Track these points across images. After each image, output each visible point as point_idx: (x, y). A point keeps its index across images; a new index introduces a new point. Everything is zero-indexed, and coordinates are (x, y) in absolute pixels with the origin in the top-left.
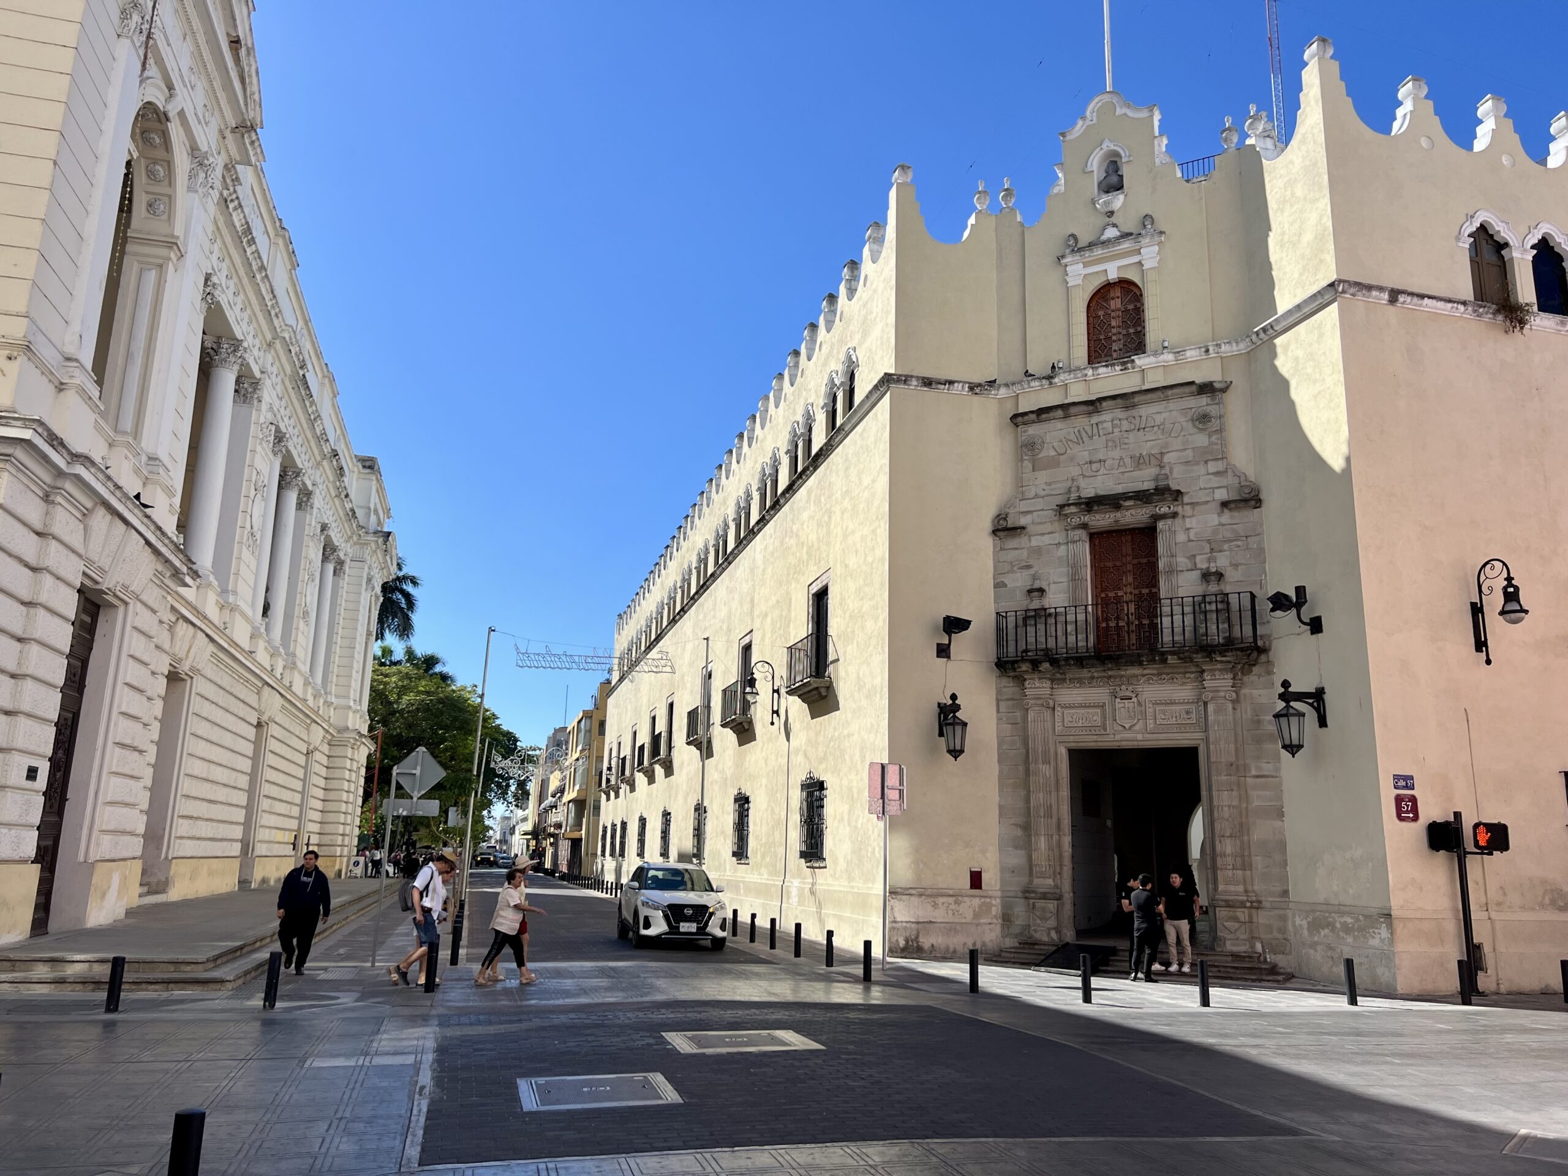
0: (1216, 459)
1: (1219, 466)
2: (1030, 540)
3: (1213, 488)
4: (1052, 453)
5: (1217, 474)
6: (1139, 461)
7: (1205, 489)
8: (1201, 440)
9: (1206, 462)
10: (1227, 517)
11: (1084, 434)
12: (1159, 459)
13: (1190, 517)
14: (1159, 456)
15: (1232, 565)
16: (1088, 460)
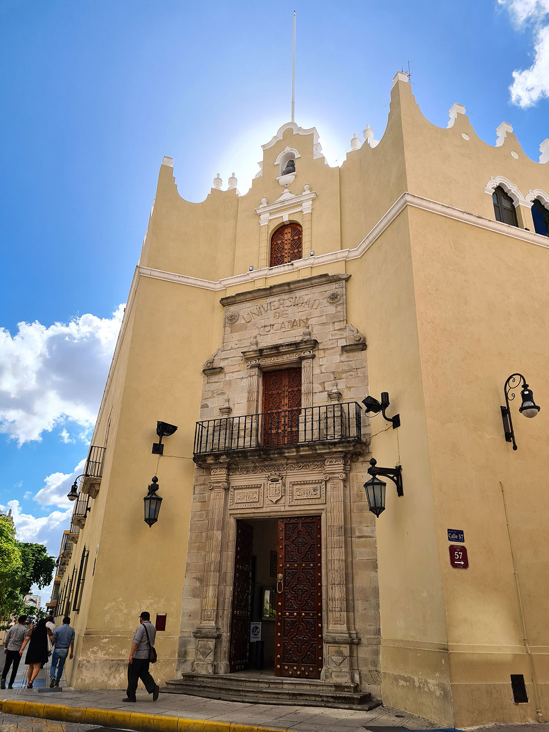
0: (340, 321)
1: (342, 325)
2: (225, 377)
3: (337, 339)
4: (243, 322)
5: (340, 329)
6: (294, 324)
7: (332, 340)
8: (332, 309)
9: (334, 323)
10: (345, 357)
11: (262, 310)
12: (305, 322)
13: (322, 358)
14: (305, 321)
15: (347, 387)
16: (264, 325)
